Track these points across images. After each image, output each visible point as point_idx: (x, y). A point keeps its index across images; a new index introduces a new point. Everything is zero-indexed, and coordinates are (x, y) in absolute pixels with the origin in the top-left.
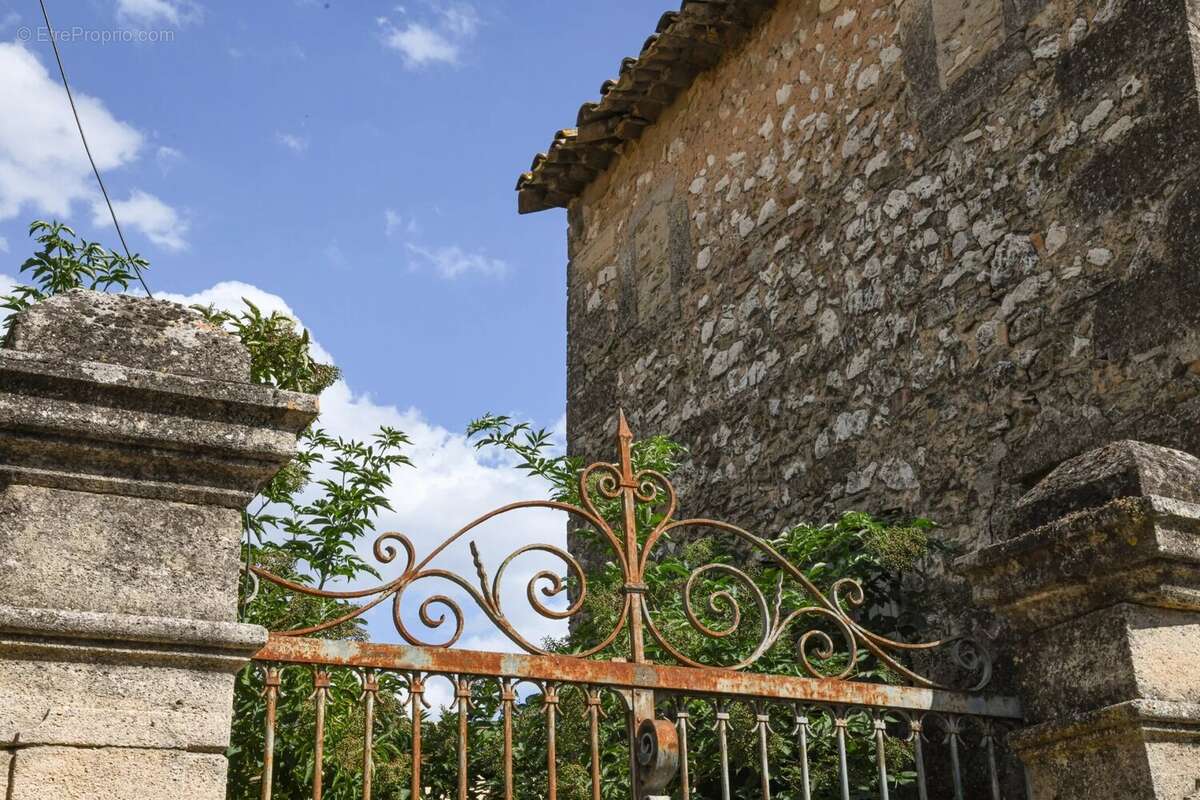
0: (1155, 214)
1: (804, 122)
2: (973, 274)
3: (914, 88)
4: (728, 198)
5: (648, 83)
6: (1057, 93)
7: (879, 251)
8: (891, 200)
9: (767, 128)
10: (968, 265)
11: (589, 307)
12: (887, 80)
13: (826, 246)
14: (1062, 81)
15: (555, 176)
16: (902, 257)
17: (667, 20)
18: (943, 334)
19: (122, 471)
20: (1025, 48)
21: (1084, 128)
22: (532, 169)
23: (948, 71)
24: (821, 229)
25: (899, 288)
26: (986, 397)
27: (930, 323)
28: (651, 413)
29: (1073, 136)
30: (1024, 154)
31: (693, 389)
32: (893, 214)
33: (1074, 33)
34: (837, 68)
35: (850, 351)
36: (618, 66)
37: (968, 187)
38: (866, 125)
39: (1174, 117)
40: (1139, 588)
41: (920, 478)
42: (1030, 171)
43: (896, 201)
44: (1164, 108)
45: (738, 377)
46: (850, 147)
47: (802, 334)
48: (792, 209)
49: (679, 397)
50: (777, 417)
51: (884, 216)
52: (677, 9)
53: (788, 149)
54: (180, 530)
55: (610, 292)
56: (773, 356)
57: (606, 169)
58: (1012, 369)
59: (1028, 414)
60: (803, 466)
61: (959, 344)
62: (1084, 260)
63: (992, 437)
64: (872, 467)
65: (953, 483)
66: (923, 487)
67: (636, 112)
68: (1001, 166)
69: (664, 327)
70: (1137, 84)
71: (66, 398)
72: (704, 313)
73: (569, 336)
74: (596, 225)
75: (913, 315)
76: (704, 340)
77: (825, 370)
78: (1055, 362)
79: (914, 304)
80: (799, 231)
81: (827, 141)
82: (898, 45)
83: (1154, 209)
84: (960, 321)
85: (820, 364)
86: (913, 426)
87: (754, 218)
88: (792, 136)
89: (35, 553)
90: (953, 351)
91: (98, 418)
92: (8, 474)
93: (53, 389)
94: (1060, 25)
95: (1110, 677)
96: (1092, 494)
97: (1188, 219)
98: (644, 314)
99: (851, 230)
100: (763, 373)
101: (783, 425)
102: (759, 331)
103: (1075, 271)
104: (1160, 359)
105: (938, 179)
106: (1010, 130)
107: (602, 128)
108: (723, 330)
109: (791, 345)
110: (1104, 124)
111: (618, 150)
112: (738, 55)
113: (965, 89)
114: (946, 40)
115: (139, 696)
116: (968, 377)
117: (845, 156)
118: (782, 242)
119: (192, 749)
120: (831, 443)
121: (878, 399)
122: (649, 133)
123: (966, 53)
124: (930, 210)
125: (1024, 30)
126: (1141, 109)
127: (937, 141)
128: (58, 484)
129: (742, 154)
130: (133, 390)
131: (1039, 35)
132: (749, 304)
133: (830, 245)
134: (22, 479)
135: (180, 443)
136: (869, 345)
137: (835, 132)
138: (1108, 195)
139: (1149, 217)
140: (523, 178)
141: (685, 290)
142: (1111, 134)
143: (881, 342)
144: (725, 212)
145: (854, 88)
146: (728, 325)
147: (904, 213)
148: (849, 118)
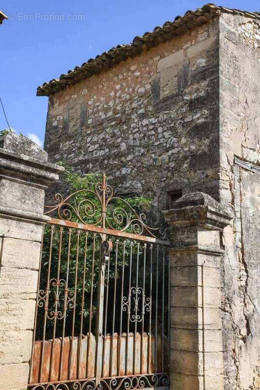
0: (207, 142)
1: (123, 95)
2: (162, 144)
3: (153, 96)
4: (99, 108)
5: (80, 73)
6: (188, 109)
7: (139, 132)
8: (144, 121)
9: (112, 94)
10: (162, 142)
11: (53, 125)
12: (146, 92)
13: (125, 127)
14: (190, 106)
15: (48, 88)
16: (145, 135)
17: (91, 60)
18: (153, 156)
19: (24, 179)
20: (182, 95)
21: (194, 118)
22: (43, 85)
23: (162, 95)
24: (124, 123)
25: (143, 142)
26: (161, 172)
27: (150, 152)
28: (70, 156)
29: (191, 119)
30: (179, 120)
31: (83, 153)
32: (144, 124)
33: (194, 96)
34: (133, 85)
35: (128, 154)
36: (74, 68)
37: (164, 124)
38: (139, 101)
39: (214, 122)
40: (201, 223)
41: (143, 187)
42: (180, 124)
43: (145, 122)
44: (212, 119)
45: (96, 153)
46: (134, 105)
47: (116, 147)
48: (117, 116)
49: (79, 154)
50: (106, 165)
51: (142, 124)
52: (94, 59)
53: (117, 101)
54: (34, 193)
55: (60, 123)
56: (107, 150)
57: (62, 90)
58: (169, 167)
59: (171, 178)
60: (112, 178)
61: (157, 159)
62: (189, 147)
63: (162, 181)
64: (130, 182)
65: (150, 189)
66: (143, 189)
67: (75, 79)
68: (173, 121)
69: (76, 136)
70: (207, 112)
71: (16, 162)
72: (89, 135)
73: (46, 131)
74: (58, 104)
75: (146, 149)
76: (88, 141)
77: (121, 157)
78: (179, 168)
79: (147, 147)
80: (118, 122)
81: (129, 102)
82: (150, 85)
83: (207, 140)
84: (158, 154)
85: (120, 155)
86: (142, 175)
87: (106, 115)
88: (119, 98)
89: (6, 195)
90: (155, 160)
91: (22, 167)
92: (2, 177)
93: (15, 159)
94: (190, 93)
95: (192, 240)
96: (194, 203)
97: (213, 144)
98: (70, 131)
99: (133, 125)
100: (104, 154)
101: (108, 167)
102: (104, 143)
103: (187, 149)
104: (203, 173)
105: (157, 120)
106: (176, 113)
107: (65, 81)
108: (94, 140)
109: (112, 149)
110: (198, 119)
111: (67, 87)
112: (106, 73)
113: (166, 101)
114: (163, 88)
115: (25, 229)
116: (158, 167)
117: (133, 107)
118: (113, 123)
119: (35, 241)
120: (120, 174)
121: (134, 167)
122: (77, 85)
123: (167, 92)
124: (154, 126)
125: (182, 91)
126: (207, 118)
127: (157, 111)
128: (11, 180)
129: (104, 98)
130: (30, 162)
131: (185, 94)
132: (102, 136)
133: (126, 127)
134: (5, 178)
135: (37, 174)
136: (134, 153)
137: (131, 100)
138: (197, 134)
139: (205, 142)
140: (39, 87)
141: (84, 128)
142: (200, 121)
143: (137, 154)
144: (98, 111)
145: (137, 91)
146: (95, 139)
147: (147, 125)
148: (135, 98)
